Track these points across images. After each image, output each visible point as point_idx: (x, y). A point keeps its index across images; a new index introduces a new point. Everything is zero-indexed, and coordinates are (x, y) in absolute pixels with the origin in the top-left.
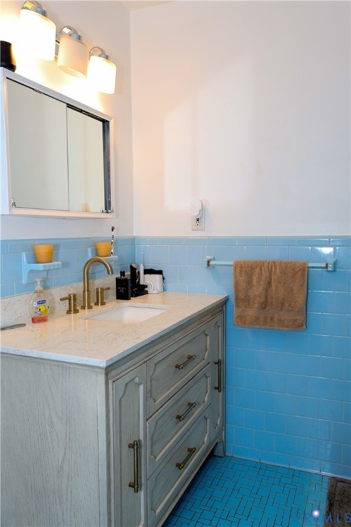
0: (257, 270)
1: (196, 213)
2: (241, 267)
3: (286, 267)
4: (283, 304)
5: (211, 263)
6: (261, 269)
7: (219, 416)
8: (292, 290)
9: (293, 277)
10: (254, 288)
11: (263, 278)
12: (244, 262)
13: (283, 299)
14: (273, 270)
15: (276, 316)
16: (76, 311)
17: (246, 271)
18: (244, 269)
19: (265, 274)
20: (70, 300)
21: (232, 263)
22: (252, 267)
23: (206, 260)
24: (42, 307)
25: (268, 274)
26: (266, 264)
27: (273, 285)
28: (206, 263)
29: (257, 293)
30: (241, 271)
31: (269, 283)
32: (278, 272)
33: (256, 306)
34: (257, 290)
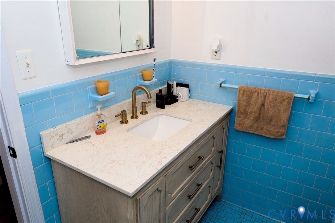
0: (256, 94)
1: (215, 48)
2: (244, 91)
3: (277, 95)
4: (271, 120)
5: (223, 85)
6: (258, 94)
7: (219, 180)
8: (279, 111)
9: (281, 103)
10: (252, 106)
11: (259, 101)
12: (247, 87)
13: (272, 117)
14: (267, 96)
15: (265, 128)
16: (127, 122)
17: (247, 94)
18: (246, 93)
19: (261, 98)
20: (122, 115)
21: (237, 87)
22: (252, 91)
23: (219, 83)
24: (101, 125)
25: (263, 99)
26: (263, 91)
27: (266, 106)
28: (219, 85)
29: (254, 110)
30: (243, 94)
31: (263, 105)
32: (271, 97)
33: (251, 118)
34: (254, 108)
